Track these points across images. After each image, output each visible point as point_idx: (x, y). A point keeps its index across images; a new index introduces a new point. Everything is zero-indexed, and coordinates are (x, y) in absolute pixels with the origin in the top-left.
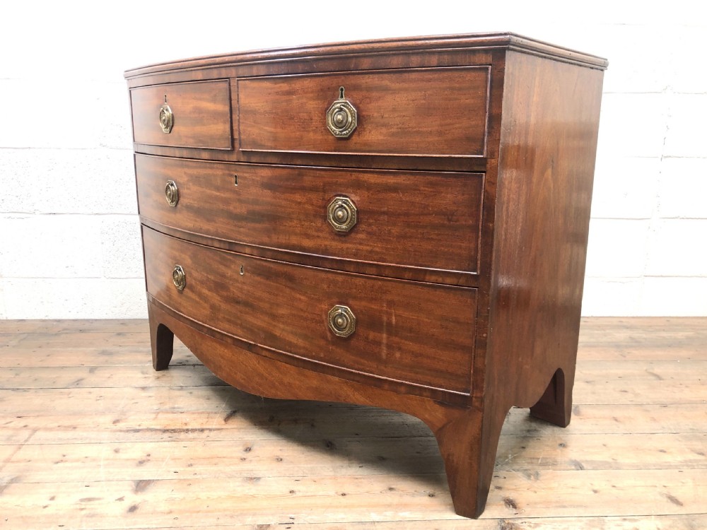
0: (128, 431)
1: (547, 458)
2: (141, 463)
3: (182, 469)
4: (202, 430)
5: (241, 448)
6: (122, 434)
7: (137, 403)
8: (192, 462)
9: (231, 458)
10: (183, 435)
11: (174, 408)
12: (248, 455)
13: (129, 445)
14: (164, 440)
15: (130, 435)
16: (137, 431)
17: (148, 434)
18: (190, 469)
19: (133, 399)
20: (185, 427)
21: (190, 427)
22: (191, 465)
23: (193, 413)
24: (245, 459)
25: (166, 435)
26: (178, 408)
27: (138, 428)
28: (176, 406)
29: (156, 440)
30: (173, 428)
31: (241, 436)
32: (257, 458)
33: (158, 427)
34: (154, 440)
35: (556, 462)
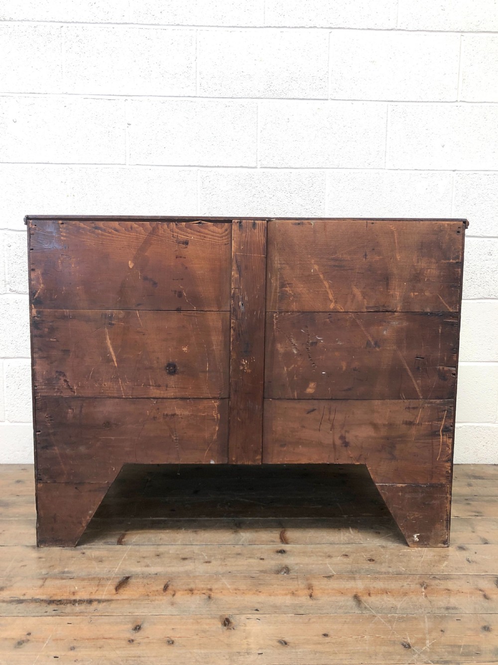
0: (11, 602)
1: (469, 646)
2: (20, 643)
3: (63, 654)
4: (90, 602)
5: (130, 626)
6: (4, 604)
7: (25, 566)
8: (75, 644)
9: (118, 639)
10: (68, 608)
11: (64, 573)
12: (138, 636)
13: (9, 619)
14: (48, 614)
15: (13, 607)
16: (20, 602)
17: (33, 605)
18: (72, 653)
19: (22, 561)
20: (73, 598)
21: (77, 597)
22: (73, 649)
23: (83, 579)
24: (133, 641)
25: (51, 607)
26: (68, 572)
27: (22, 598)
28: (66, 570)
29: (40, 614)
30: (59, 598)
31: (131, 610)
32: (146, 640)
33: (44, 597)
34: (37, 614)
35: (480, 651)
